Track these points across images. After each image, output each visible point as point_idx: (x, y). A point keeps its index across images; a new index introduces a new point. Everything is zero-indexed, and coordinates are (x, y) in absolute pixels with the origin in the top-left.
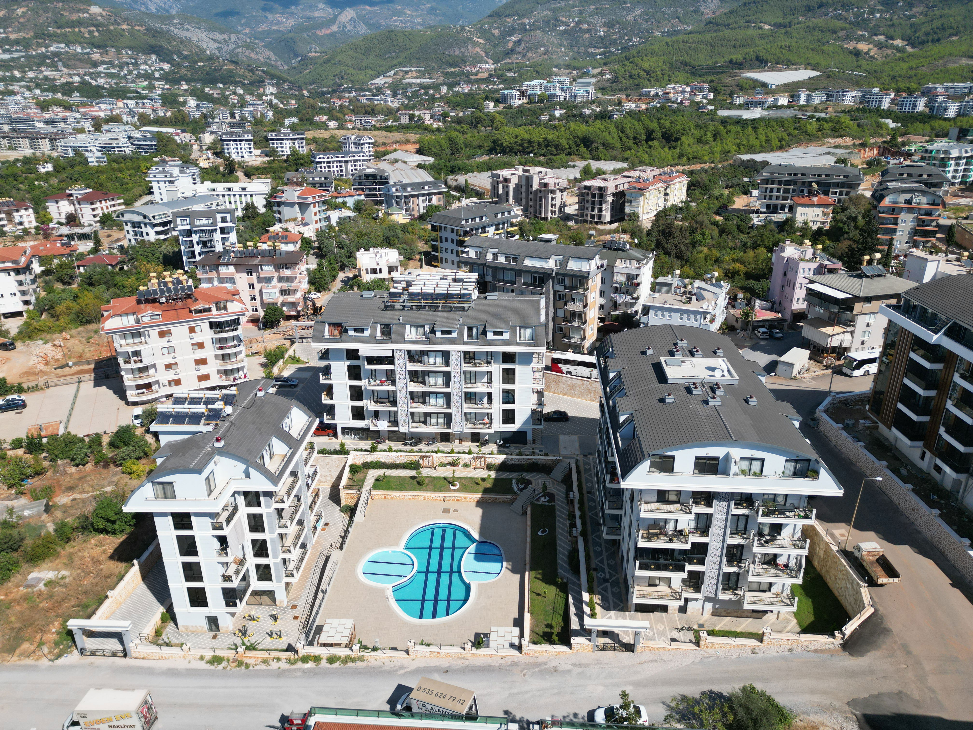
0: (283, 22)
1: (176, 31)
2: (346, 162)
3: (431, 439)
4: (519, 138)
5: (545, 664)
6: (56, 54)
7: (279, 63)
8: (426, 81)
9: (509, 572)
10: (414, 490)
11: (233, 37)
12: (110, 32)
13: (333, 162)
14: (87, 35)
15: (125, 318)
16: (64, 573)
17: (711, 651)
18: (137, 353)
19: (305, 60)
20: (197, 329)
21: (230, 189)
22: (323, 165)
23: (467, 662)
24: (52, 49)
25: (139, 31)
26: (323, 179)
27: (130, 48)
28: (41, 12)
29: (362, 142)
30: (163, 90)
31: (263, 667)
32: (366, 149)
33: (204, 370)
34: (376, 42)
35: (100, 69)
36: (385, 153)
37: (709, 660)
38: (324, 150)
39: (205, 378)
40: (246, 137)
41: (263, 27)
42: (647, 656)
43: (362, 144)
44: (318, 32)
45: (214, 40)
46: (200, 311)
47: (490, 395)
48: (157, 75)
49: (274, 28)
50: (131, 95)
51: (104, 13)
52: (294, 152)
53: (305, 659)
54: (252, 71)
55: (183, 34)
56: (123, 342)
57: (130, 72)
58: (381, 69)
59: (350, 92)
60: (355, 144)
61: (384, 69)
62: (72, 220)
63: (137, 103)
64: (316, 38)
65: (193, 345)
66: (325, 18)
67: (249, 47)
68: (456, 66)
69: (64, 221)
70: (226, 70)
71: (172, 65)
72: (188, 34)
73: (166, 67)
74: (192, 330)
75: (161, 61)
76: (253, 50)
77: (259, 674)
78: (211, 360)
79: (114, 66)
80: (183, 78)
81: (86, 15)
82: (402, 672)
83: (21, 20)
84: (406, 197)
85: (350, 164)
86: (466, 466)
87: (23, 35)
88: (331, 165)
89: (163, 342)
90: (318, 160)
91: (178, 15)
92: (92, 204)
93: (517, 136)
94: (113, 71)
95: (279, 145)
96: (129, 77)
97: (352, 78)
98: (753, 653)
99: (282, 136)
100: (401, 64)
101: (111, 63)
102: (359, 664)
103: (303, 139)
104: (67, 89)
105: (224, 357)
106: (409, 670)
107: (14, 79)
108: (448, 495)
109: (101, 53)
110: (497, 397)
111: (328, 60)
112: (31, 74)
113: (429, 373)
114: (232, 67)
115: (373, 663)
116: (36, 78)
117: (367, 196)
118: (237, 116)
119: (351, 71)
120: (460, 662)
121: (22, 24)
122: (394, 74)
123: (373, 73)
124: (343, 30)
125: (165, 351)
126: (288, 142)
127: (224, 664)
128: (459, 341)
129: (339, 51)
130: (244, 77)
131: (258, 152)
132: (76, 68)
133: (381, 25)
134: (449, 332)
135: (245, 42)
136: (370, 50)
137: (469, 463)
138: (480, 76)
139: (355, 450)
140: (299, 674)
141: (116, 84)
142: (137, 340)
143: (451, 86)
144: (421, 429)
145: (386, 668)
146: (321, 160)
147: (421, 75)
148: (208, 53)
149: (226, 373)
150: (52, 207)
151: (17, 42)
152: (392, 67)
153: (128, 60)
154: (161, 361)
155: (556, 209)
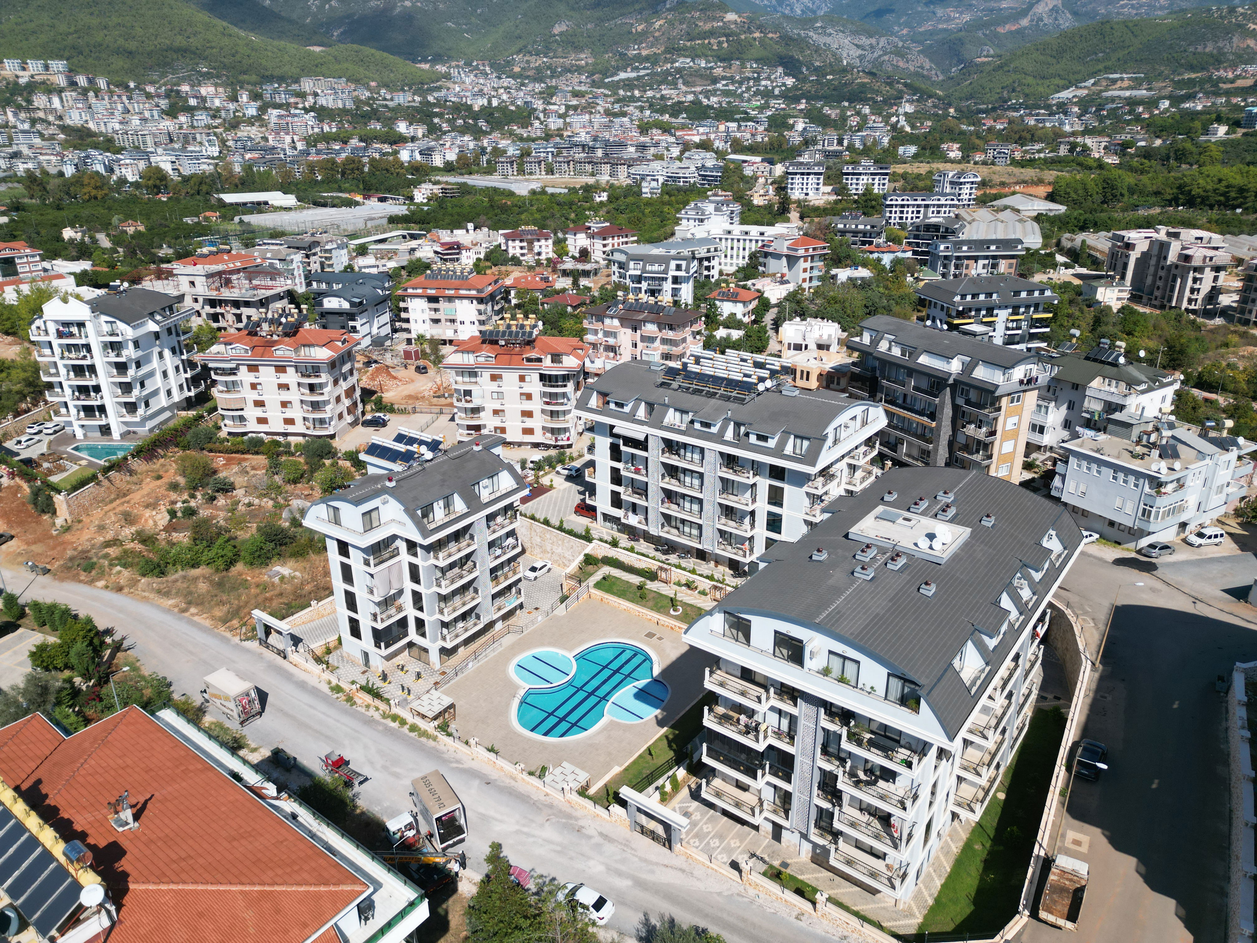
0: (955, 18)
1: (815, 37)
2: (927, 206)
3: (687, 551)
4: (1224, 183)
5: (577, 819)
6: (679, 70)
7: (933, 72)
8: (1143, 93)
9: (655, 721)
10: (632, 601)
11: (883, 41)
12: (739, 42)
13: (908, 206)
14: (715, 47)
15: (465, 355)
16: (298, 574)
17: (752, 892)
18: (468, 393)
19: (969, 67)
20: (527, 378)
21: (746, 233)
22: (894, 209)
23: (513, 783)
24: (677, 64)
25: (772, 39)
26: (869, 227)
27: (757, 61)
28: (677, 24)
29: (962, 180)
30: (777, 109)
31: (363, 710)
32: (966, 190)
33: (529, 423)
34: (1077, 39)
35: (719, 86)
36: (996, 197)
37: (740, 899)
38: (912, 190)
39: (528, 431)
40: (816, 169)
41: (928, 26)
42: (679, 862)
43: (961, 183)
44: (1001, 30)
45: (858, 46)
46: (529, 360)
47: (752, 513)
48: (777, 92)
49: (940, 26)
50: (738, 116)
51: (739, 20)
52: (868, 190)
53: (395, 718)
54: (890, 84)
55: (822, 40)
56: (460, 379)
57: (748, 89)
58: (1076, 77)
59: (1017, 110)
60: (952, 183)
61: (1079, 77)
62: (584, 254)
63: (740, 126)
64: (994, 38)
65: (522, 394)
66: (1016, 8)
67: (900, 53)
68: (1203, 69)
69: (577, 255)
70: (858, 84)
71: (798, 80)
72: (828, 40)
73: (790, 81)
74: (522, 379)
75: (786, 74)
76: (902, 56)
77: (357, 716)
78: (537, 414)
79: (733, 83)
80: (803, 96)
81: (720, 24)
82: (454, 765)
83: (657, 34)
84: (958, 258)
85: (932, 209)
86: (703, 593)
87: (654, 50)
88: (905, 209)
89: (494, 386)
90: (888, 203)
91: (823, 18)
92: (604, 239)
93: (1220, 181)
94: (731, 87)
95: (855, 181)
96: (746, 95)
97: (1027, 91)
98: (797, 918)
99: (861, 170)
100: (1109, 70)
101: (732, 79)
102: (431, 743)
103: (886, 174)
104: (676, 109)
105: (553, 414)
106: (461, 766)
107: (633, 99)
108: (663, 619)
109: (724, 68)
110: (761, 520)
111: (1000, 67)
112: (650, 94)
113: (685, 471)
114: (866, 80)
115: (441, 747)
116: (654, 97)
117: (915, 253)
118: (846, 143)
119: (1030, 80)
120: (508, 781)
121: (656, 39)
122: (1093, 84)
123: (1061, 83)
124: (1037, 25)
125: (495, 395)
126: (865, 177)
127: (340, 695)
128: (719, 438)
129: (1019, 53)
130: (878, 92)
131: (829, 189)
132: (693, 86)
133: (1098, 14)
134: (708, 425)
135: (896, 47)
136: (1065, 51)
137: (708, 591)
138: (1240, 83)
139: (601, 540)
140: (381, 728)
141: (729, 103)
142: (473, 380)
143: (1176, 100)
144: (672, 535)
145: (445, 756)
146: (894, 203)
147: (1137, 84)
148: (845, 63)
149: (553, 431)
150: (570, 239)
151: (647, 59)
152: (1092, 75)
153: (750, 75)
154: (491, 405)
155: (1200, 297)
